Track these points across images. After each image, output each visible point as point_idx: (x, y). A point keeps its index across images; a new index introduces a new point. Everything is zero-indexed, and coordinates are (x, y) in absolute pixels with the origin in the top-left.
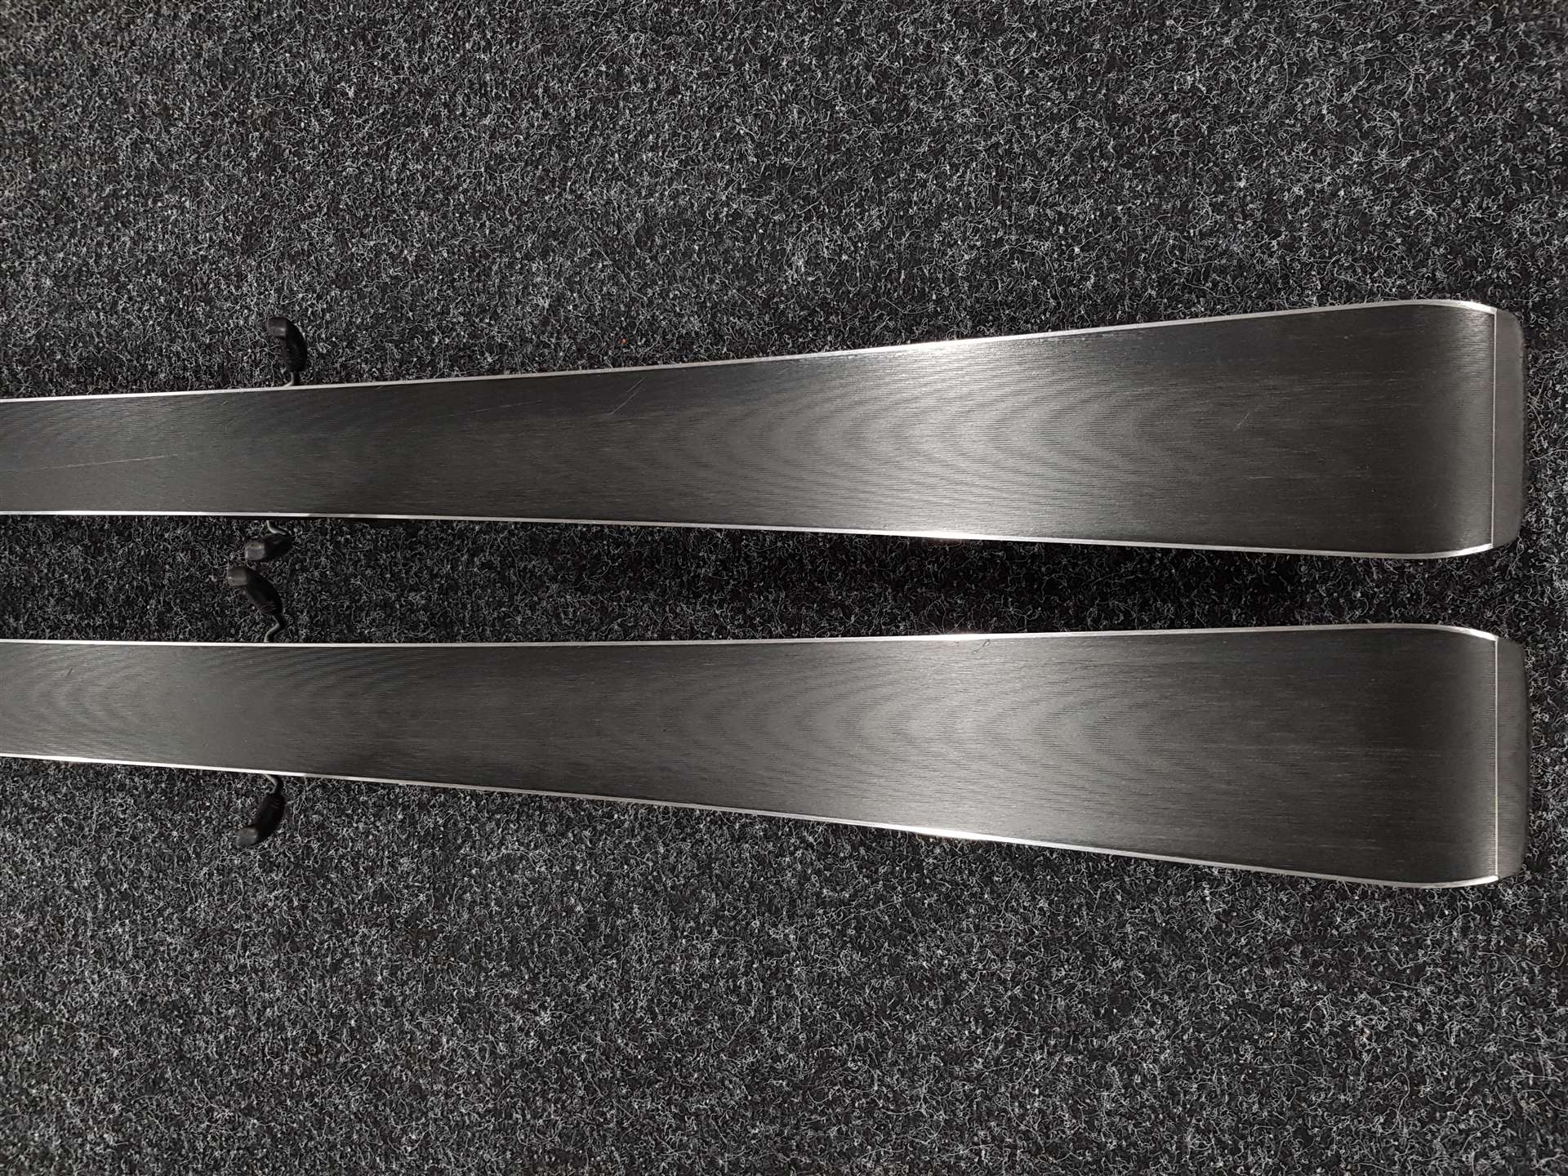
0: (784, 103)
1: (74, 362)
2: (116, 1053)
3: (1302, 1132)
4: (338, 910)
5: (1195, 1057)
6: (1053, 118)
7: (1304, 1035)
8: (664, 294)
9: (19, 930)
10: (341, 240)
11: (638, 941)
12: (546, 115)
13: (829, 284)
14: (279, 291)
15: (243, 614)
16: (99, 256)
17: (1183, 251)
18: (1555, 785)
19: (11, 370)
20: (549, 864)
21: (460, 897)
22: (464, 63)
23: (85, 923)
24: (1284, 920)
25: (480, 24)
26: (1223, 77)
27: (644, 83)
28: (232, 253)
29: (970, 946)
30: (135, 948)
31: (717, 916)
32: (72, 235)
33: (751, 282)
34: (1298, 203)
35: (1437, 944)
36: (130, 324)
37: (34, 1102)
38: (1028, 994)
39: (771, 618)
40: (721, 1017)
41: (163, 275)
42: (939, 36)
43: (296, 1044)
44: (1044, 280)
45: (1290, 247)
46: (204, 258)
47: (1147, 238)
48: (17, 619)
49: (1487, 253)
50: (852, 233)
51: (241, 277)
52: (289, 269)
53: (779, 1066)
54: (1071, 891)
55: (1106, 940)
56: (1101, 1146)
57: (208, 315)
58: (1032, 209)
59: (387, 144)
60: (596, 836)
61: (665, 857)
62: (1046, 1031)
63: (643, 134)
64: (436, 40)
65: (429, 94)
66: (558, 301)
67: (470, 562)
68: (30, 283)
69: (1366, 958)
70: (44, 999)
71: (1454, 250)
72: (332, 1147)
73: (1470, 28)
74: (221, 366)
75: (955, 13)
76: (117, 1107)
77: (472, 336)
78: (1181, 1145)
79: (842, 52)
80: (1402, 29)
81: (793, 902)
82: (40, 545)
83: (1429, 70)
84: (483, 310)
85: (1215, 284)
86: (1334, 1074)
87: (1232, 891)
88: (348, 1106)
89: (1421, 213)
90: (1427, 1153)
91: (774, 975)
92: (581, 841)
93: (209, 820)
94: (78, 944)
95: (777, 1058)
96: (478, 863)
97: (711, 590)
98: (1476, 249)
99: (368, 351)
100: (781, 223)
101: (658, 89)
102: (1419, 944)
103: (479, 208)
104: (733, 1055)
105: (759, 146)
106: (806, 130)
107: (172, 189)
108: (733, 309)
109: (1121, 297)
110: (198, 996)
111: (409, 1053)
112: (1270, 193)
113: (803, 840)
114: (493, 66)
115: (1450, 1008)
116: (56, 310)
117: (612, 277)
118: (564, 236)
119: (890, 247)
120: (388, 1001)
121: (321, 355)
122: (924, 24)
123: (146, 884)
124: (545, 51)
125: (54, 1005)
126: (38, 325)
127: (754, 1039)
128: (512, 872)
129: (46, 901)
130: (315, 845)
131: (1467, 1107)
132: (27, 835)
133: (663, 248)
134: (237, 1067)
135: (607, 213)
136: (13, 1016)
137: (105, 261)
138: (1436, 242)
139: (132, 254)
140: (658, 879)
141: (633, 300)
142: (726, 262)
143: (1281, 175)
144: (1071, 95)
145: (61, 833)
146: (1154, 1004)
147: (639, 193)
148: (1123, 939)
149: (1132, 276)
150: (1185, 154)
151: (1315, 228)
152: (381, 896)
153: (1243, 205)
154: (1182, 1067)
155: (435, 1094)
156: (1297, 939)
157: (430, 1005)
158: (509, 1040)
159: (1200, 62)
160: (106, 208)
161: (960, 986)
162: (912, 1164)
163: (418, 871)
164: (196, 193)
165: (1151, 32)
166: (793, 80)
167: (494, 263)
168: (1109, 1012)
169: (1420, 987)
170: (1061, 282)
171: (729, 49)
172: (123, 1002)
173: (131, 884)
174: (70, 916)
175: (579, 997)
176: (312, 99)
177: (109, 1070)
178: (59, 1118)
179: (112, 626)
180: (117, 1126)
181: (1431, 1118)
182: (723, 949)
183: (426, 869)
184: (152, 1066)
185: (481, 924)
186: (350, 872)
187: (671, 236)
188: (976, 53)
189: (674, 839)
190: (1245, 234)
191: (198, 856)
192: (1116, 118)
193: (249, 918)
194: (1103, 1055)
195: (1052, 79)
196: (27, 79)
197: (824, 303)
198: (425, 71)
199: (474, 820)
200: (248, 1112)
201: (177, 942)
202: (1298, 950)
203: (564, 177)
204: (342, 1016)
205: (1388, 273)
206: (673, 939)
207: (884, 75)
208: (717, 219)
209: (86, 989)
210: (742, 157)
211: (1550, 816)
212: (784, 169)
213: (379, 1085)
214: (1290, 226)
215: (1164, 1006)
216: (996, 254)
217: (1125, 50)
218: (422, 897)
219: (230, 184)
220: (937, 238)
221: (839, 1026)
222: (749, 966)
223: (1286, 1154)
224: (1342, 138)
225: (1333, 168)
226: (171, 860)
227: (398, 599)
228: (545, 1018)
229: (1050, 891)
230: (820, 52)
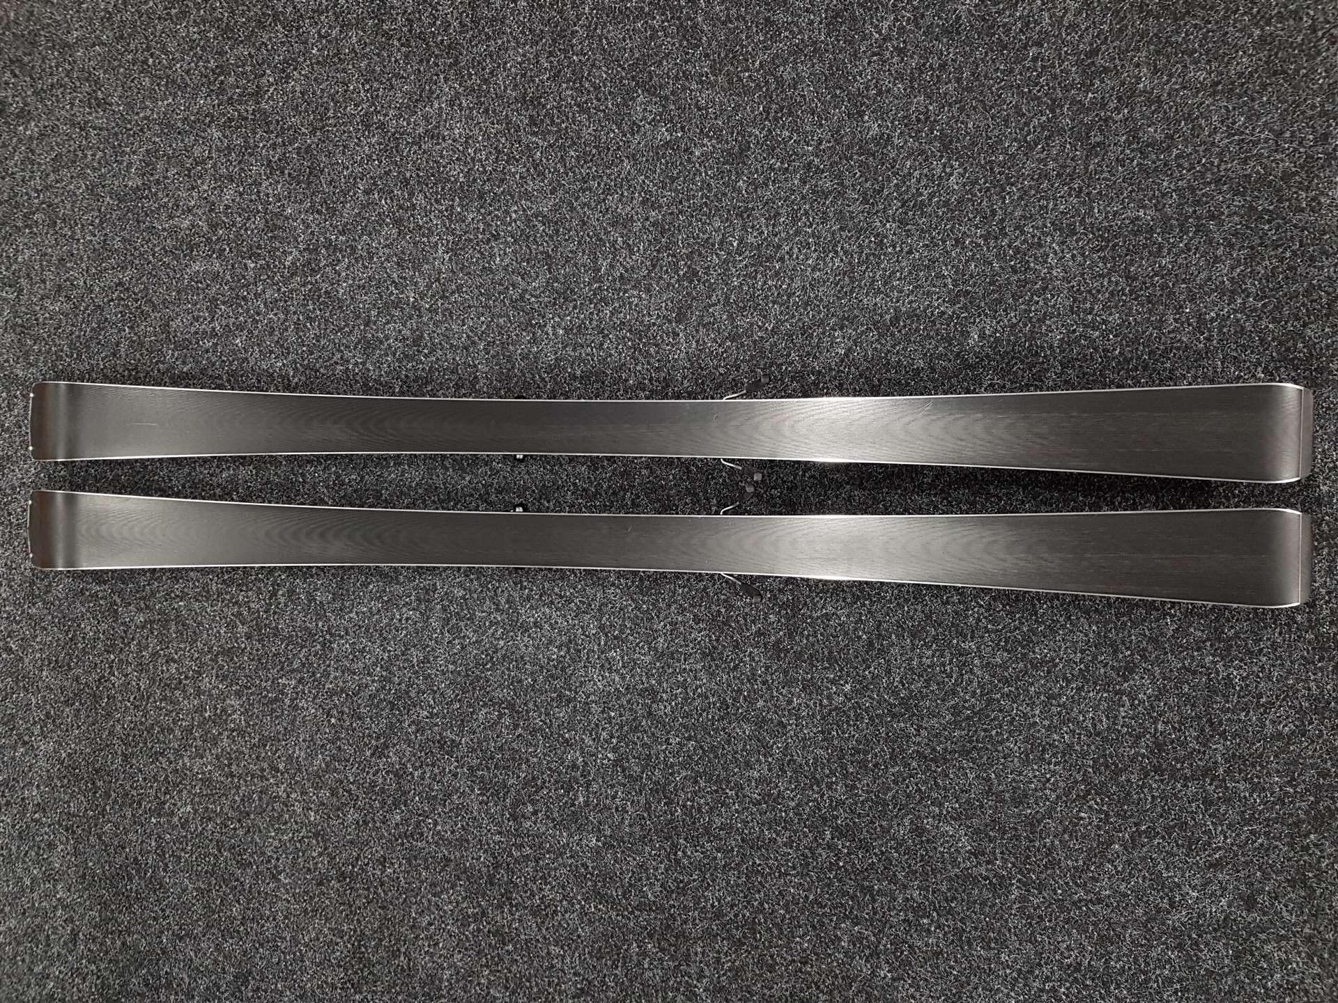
0: (967, 261)
1: (578, 373)
2: (613, 714)
3: (1210, 720)
4: (737, 641)
5: (1162, 692)
6: (1100, 276)
7: (1210, 680)
8: (905, 349)
9: (554, 657)
10: (730, 317)
11: (895, 651)
12: (842, 260)
13: (990, 347)
14: (697, 342)
15: (680, 500)
16: (591, 320)
17: (1160, 339)
18: (1319, 571)
19: (540, 376)
20: (848, 616)
21: (801, 633)
22: (797, 233)
23: (593, 651)
24: (1203, 631)
25: (806, 213)
26: (1180, 261)
27: (894, 247)
28: (670, 322)
29: (1060, 647)
30: (623, 663)
31: (935, 638)
32: (575, 307)
33: (950, 345)
34: (1212, 320)
35: (1268, 639)
36: (611, 355)
37: (567, 741)
38: (1087, 667)
39: (961, 502)
40: (938, 684)
41: (630, 331)
42: (1045, 234)
43: (714, 704)
44: (1096, 349)
45: (1208, 339)
46: (654, 324)
47: (1144, 332)
48: (548, 502)
49: (1295, 345)
50: (1002, 324)
51: (676, 335)
52: (702, 331)
53: (966, 705)
54: (1107, 622)
55: (1123, 643)
56: (1119, 732)
57: (657, 353)
58: (1090, 317)
59: (755, 271)
60: (872, 603)
61: (908, 612)
62: (1095, 683)
63: (894, 273)
64: (782, 220)
65: (779, 247)
66: (849, 351)
67: (804, 475)
68: (550, 332)
69: (1239, 646)
70: (570, 690)
71: (1280, 343)
72: (736, 752)
73: (1290, 247)
74: (665, 378)
75: (1053, 224)
76: (614, 741)
77: (802, 366)
78: (1156, 729)
79: (996, 238)
80: (1260, 245)
81: (973, 631)
82: (561, 466)
83: (1271, 264)
84: (808, 354)
85: (1175, 354)
86: (1224, 696)
87: (1180, 620)
88: (744, 733)
89: (1267, 327)
90: (1263, 726)
91: (964, 664)
92: (864, 605)
93: (664, 599)
94: (590, 662)
95: (966, 701)
96: (810, 617)
97: (930, 489)
98: (1290, 344)
99: (747, 372)
100: (965, 317)
101: (902, 250)
102: (1261, 640)
103: (807, 304)
104: (943, 700)
105: (954, 280)
106: (979, 274)
107: (634, 287)
108: (940, 357)
109: (1131, 359)
110: (660, 684)
111: (775, 706)
112: (1200, 315)
113: (978, 603)
114: (813, 235)
115: (1274, 666)
116: (566, 346)
117: (877, 340)
118: (852, 320)
119: (1021, 331)
120: (764, 683)
121: (721, 374)
122: (1037, 228)
123: (628, 631)
124: (842, 229)
125: (576, 693)
126: (556, 353)
127: (954, 693)
128: (829, 620)
129: (570, 641)
130: (723, 610)
131: (1280, 706)
132: (557, 609)
133: (905, 326)
134: (683, 718)
135: (875, 310)
136: (552, 700)
137: (595, 323)
138: (1273, 340)
139: (611, 320)
140: (905, 623)
141: (889, 351)
142: (937, 334)
143: (1205, 307)
144: (1109, 265)
145: (578, 608)
146: (1145, 669)
147: (892, 300)
148: (1131, 642)
149: (1137, 349)
150: (1161, 295)
151: (1220, 331)
152: (759, 633)
153: (1188, 319)
154: (1157, 696)
155: (791, 725)
156: (1208, 639)
157: (788, 683)
158: (829, 697)
159: (1169, 254)
160: (595, 294)
161: (1056, 666)
162: (1032, 744)
163: (779, 621)
164: (648, 290)
165: (1146, 239)
166: (971, 250)
167: (814, 331)
168: (1124, 673)
169: (1261, 658)
170: (1103, 351)
171: (939, 233)
172: (616, 689)
173: (620, 632)
174: (584, 648)
175: (864, 677)
176: (713, 245)
177: (610, 723)
178: (581, 748)
179: (605, 506)
180: (615, 750)
181: (1265, 712)
182: (938, 653)
183: (783, 620)
184: (634, 720)
185: (813, 645)
186: (742, 622)
187: (908, 322)
188: (1063, 243)
189: (912, 604)
190: (1189, 333)
191: (658, 617)
192: (1130, 278)
193: (687, 646)
194: (1121, 692)
195: (1099, 257)
196: (544, 224)
197: (987, 356)
198: (776, 236)
199: (808, 597)
200: (689, 739)
201: (648, 659)
202: (1208, 644)
203: (852, 291)
204: (740, 691)
205: (1252, 352)
206: (913, 650)
207: (1017, 251)
208: (932, 314)
209: (595, 684)
210: (945, 285)
211: (1317, 585)
212: (968, 292)
213: (760, 722)
214: (1209, 330)
215: (1149, 670)
216: (1073, 336)
217: (1134, 246)
218: (781, 633)
219: (668, 287)
220: (1044, 328)
221: (996, 686)
222: (951, 661)
223: (1202, 730)
224: (1232, 292)
225: (1228, 305)
226: (642, 619)
227: (765, 493)
228: (848, 687)
229: (1097, 623)
230: (986, 238)
